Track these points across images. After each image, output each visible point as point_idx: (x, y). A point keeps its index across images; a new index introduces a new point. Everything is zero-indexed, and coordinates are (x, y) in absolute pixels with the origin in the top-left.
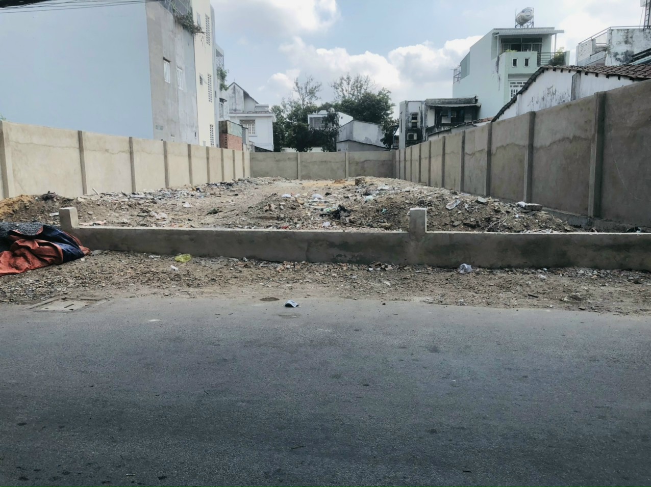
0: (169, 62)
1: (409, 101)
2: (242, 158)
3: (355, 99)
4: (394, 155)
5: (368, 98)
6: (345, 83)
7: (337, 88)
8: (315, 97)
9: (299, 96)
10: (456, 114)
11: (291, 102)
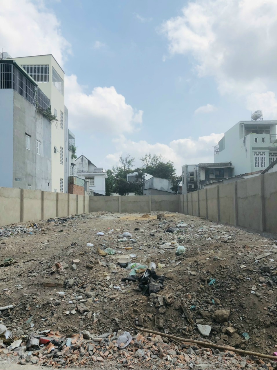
0: (30, 136)
1: (188, 165)
2: (83, 199)
3: (154, 166)
4: (179, 198)
5: (161, 165)
6: (148, 158)
7: (143, 161)
8: (131, 165)
9: (122, 165)
10: (218, 173)
11: (118, 168)
